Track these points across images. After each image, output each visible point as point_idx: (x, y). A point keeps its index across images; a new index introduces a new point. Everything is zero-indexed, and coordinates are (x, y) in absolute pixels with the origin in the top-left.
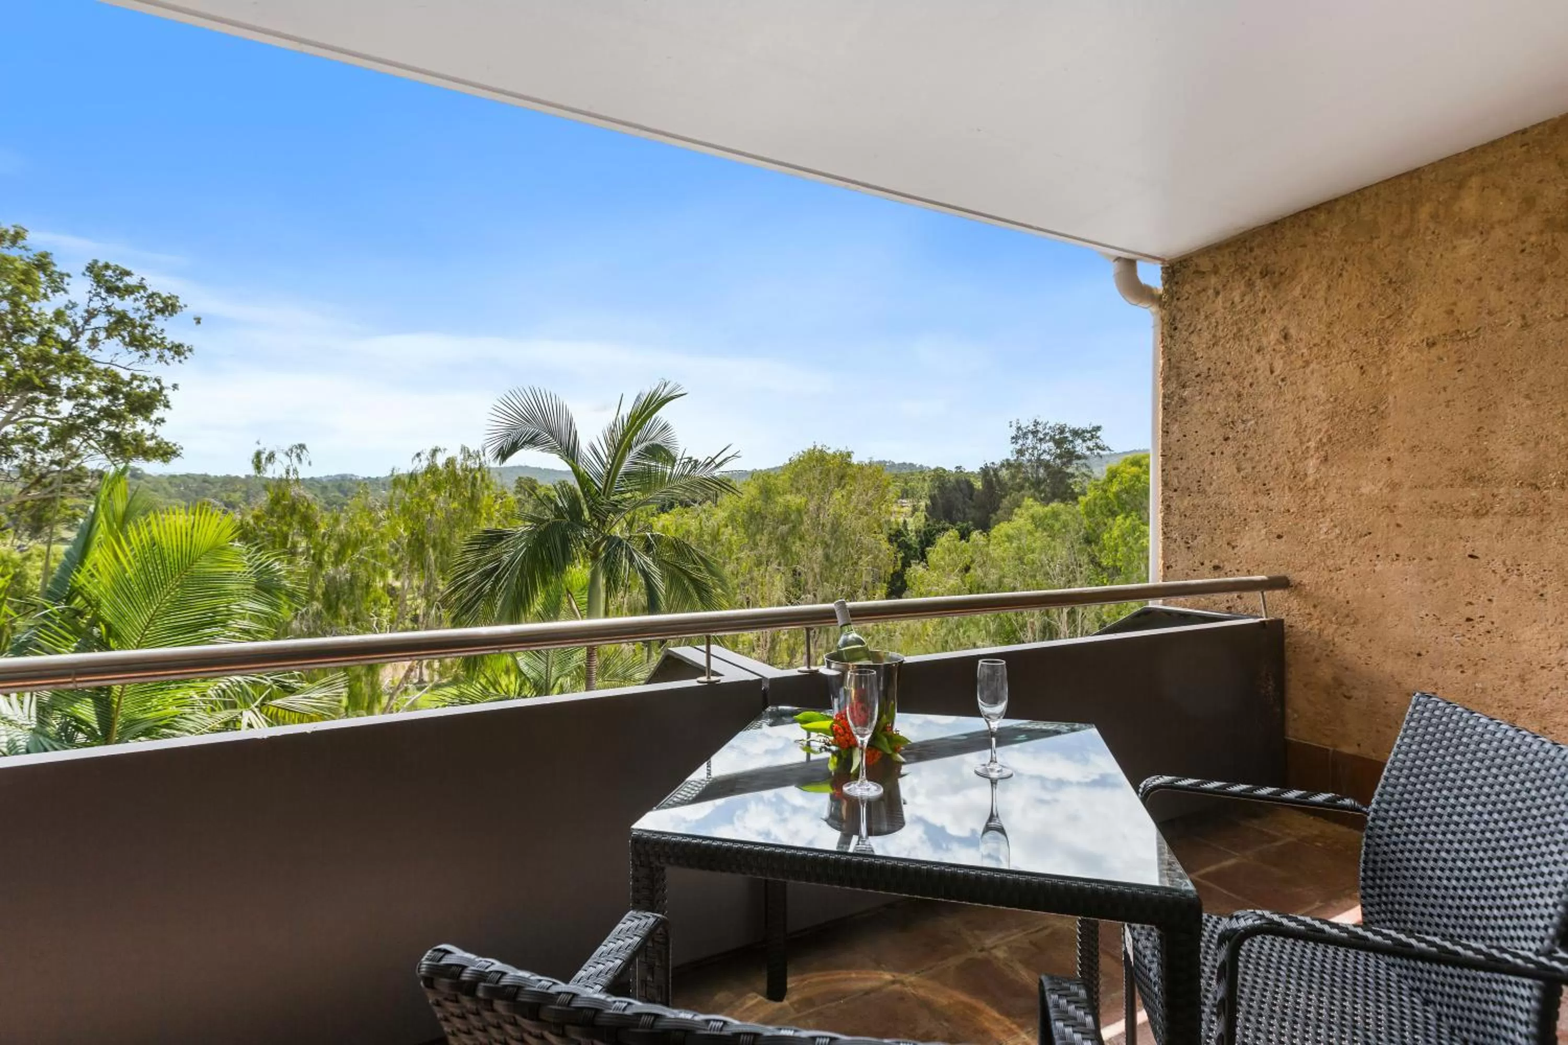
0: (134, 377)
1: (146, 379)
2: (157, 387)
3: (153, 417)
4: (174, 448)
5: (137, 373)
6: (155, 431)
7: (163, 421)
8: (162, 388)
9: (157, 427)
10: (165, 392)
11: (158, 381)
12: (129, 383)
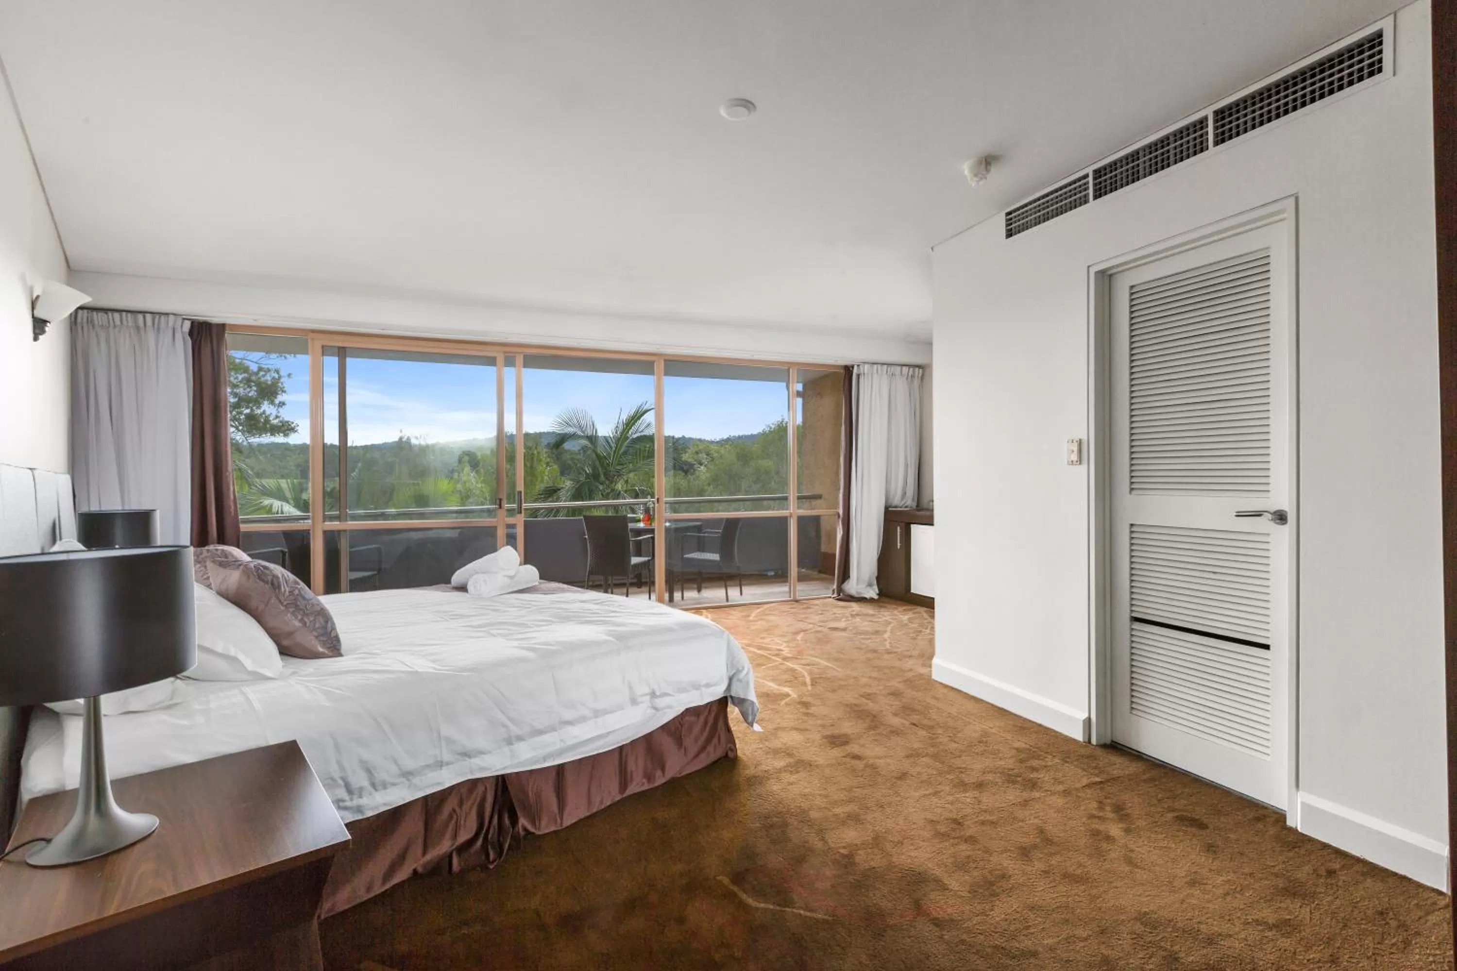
0: (260, 369)
1: (269, 370)
2: (276, 376)
3: (277, 401)
4: (293, 425)
5: (263, 366)
6: (279, 412)
7: (284, 404)
8: (280, 377)
9: (280, 410)
10: (282, 380)
11: (277, 371)
12: (257, 373)
